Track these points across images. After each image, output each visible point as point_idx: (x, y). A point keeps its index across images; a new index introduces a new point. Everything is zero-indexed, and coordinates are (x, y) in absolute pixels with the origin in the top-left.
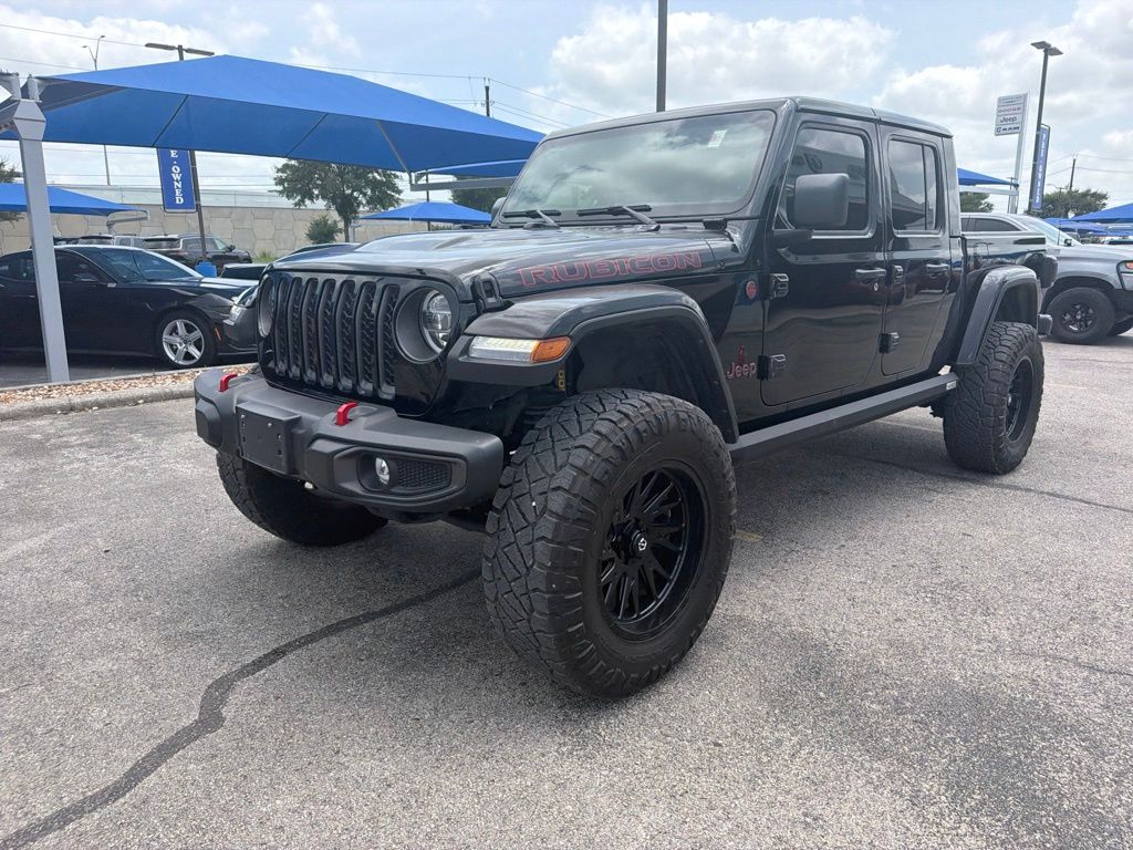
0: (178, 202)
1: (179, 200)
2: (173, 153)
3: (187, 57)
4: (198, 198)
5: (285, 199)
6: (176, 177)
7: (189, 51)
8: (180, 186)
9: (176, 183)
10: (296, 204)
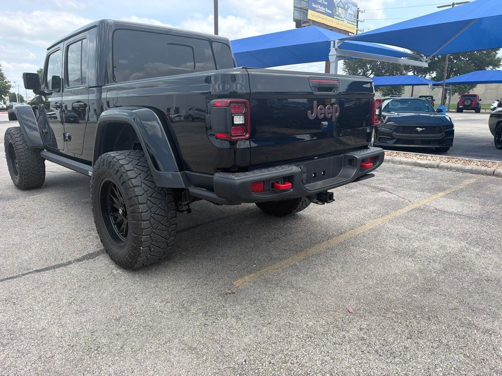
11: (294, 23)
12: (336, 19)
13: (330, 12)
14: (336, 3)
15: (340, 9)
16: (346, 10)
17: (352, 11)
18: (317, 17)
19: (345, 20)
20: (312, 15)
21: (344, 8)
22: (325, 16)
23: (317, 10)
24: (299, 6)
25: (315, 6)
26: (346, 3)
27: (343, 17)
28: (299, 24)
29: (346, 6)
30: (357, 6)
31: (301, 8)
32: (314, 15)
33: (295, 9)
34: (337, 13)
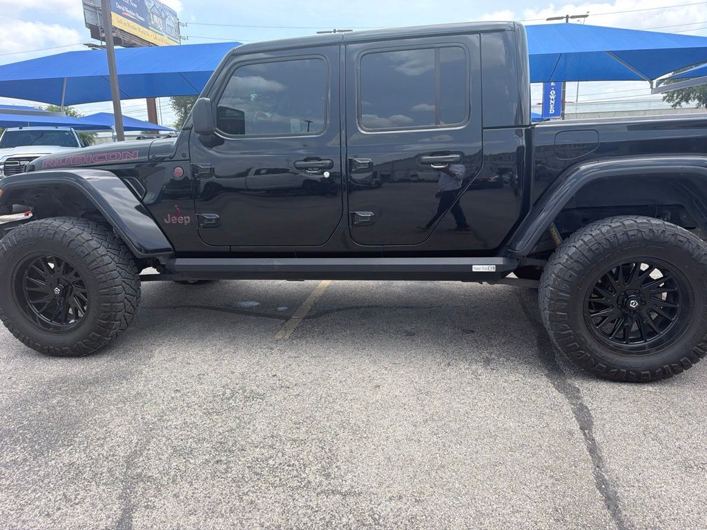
0: (551, 112)
1: (552, 111)
2: (552, 84)
3: (571, 21)
4: (563, 109)
5: (665, 103)
6: (552, 97)
7: (572, 17)
8: (553, 102)
9: (551, 101)
10: (673, 106)
11: (89, 31)
12: (153, 31)
13: (142, 19)
14: (149, 8)
15: (155, 16)
16: (164, 19)
17: (170, 22)
18: (125, 24)
19: (164, 34)
20: (117, 21)
21: (159, 16)
22: (137, 26)
23: (123, 13)
24: (92, 4)
25: (120, 7)
26: (162, 10)
27: (161, 29)
28: (95, 33)
29: (163, 14)
30: (176, 16)
31: (94, 8)
32: (120, 22)
33: (86, 8)
34: (153, 23)
